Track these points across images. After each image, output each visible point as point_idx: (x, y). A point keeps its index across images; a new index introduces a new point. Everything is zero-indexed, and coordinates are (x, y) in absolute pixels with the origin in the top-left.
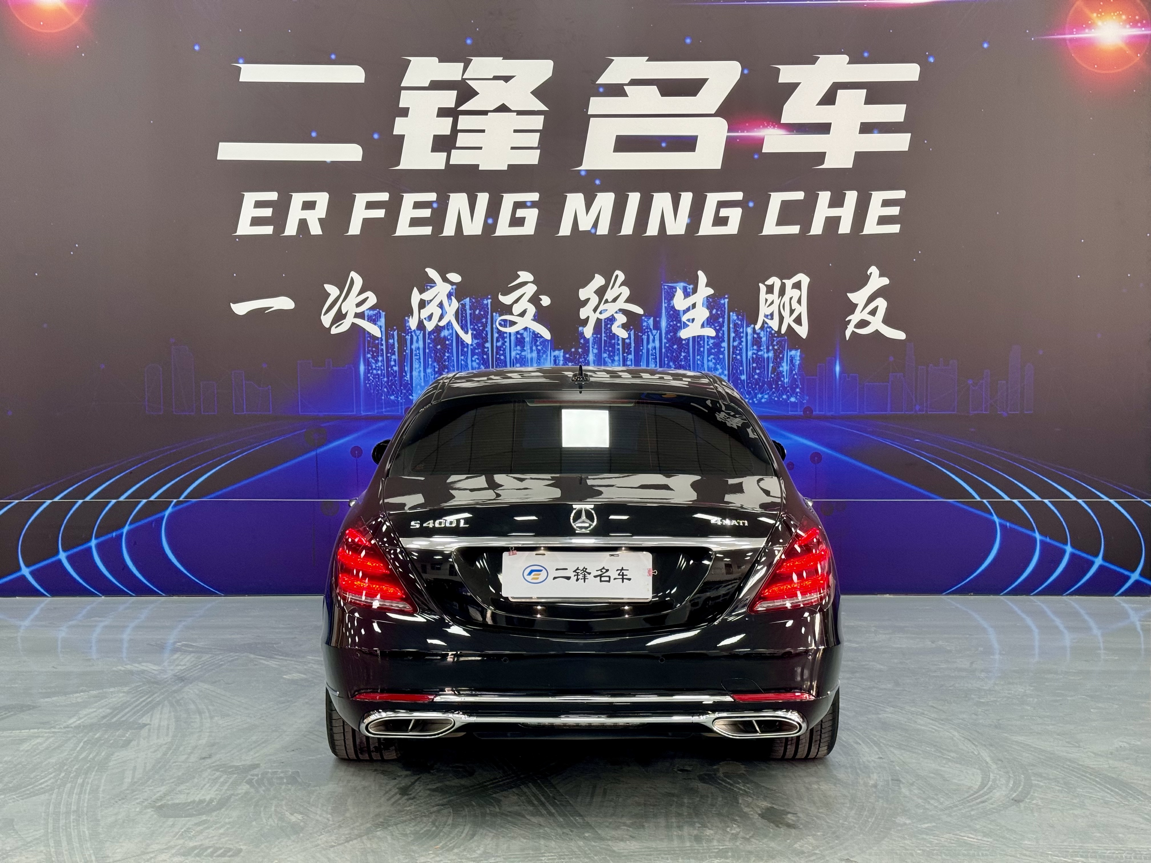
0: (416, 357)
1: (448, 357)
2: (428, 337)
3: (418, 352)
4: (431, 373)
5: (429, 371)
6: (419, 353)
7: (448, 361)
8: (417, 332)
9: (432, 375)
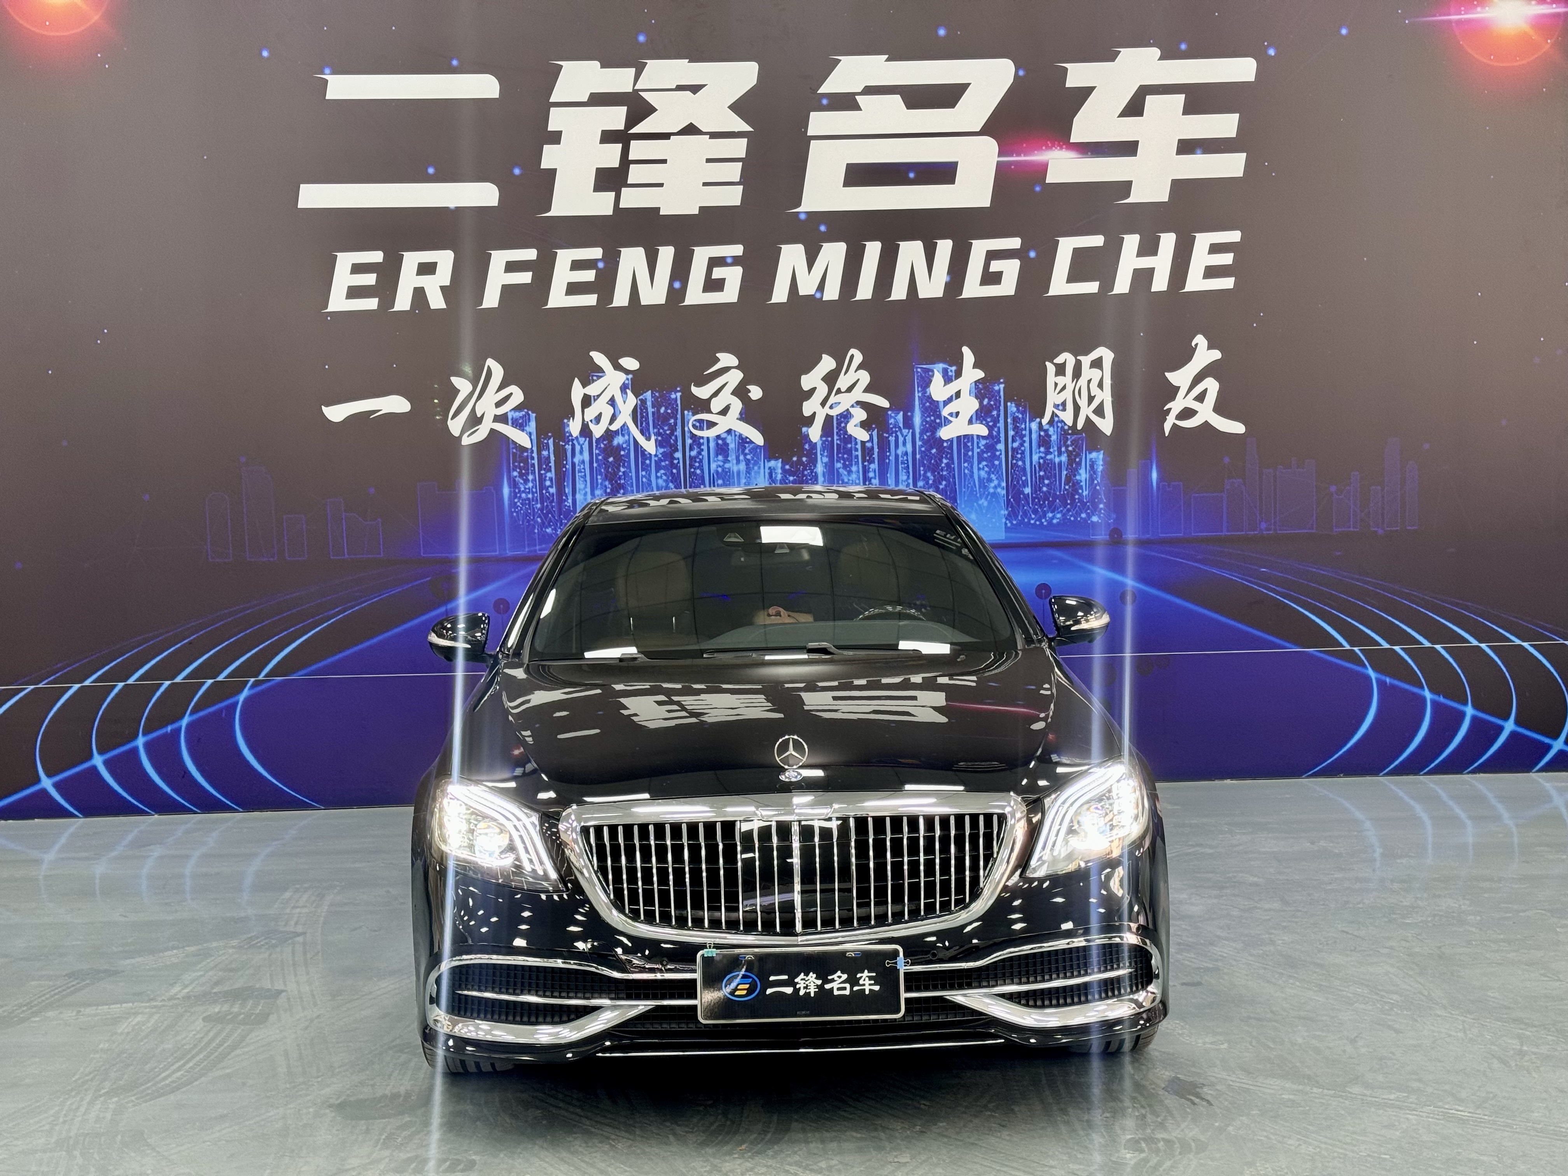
0: (580, 474)
1: (624, 472)
2: (596, 446)
5: (598, 492)
6: (584, 469)
7: (624, 479)
8: (580, 439)
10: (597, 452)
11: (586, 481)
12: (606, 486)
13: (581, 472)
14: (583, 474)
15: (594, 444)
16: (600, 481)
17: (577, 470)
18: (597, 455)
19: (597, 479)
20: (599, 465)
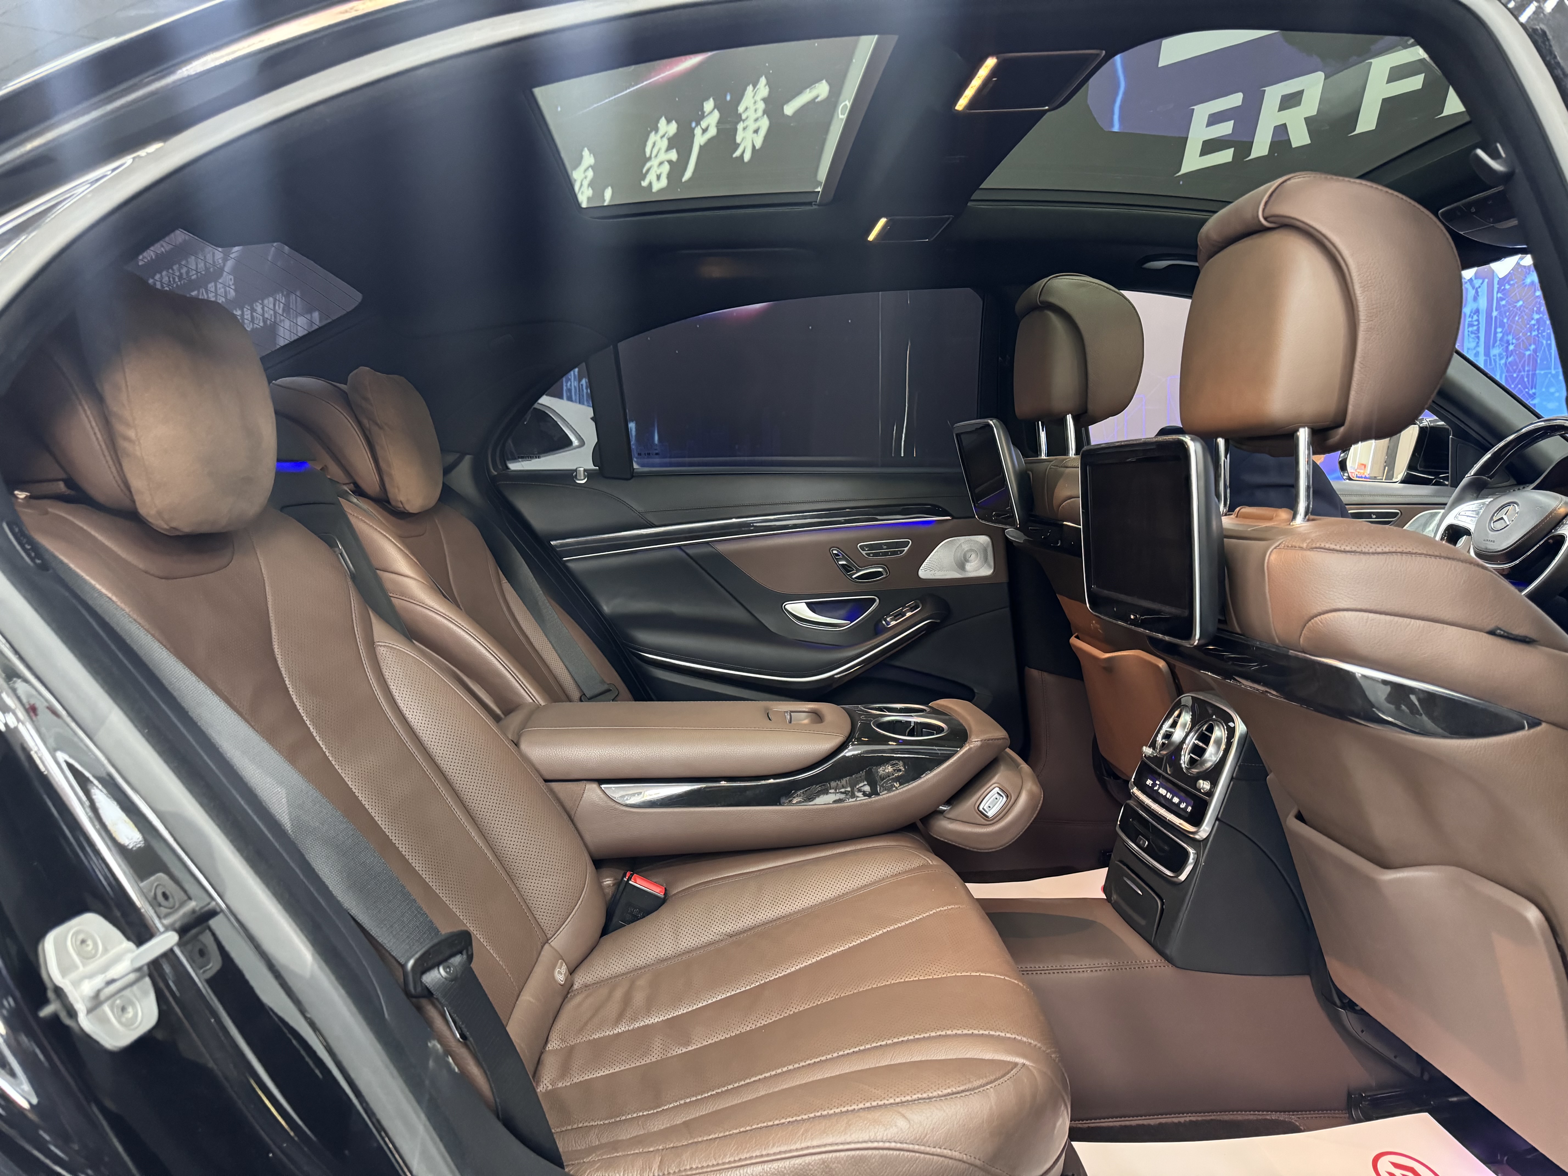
0: (1470, 329)
1: (1538, 320)
2: (1499, 289)
3: (1475, 317)
4: (1500, 354)
5: (1495, 351)
6: (1478, 320)
7: (1538, 329)
8: (1475, 281)
9: (1501, 359)
10: (1500, 295)
11: (1478, 337)
12: (1508, 342)
13: (1472, 326)
14: (1475, 328)
15: (1496, 286)
16: (1499, 335)
17: (1467, 323)
18: (1499, 300)
19: (1496, 333)
20: (1500, 313)
